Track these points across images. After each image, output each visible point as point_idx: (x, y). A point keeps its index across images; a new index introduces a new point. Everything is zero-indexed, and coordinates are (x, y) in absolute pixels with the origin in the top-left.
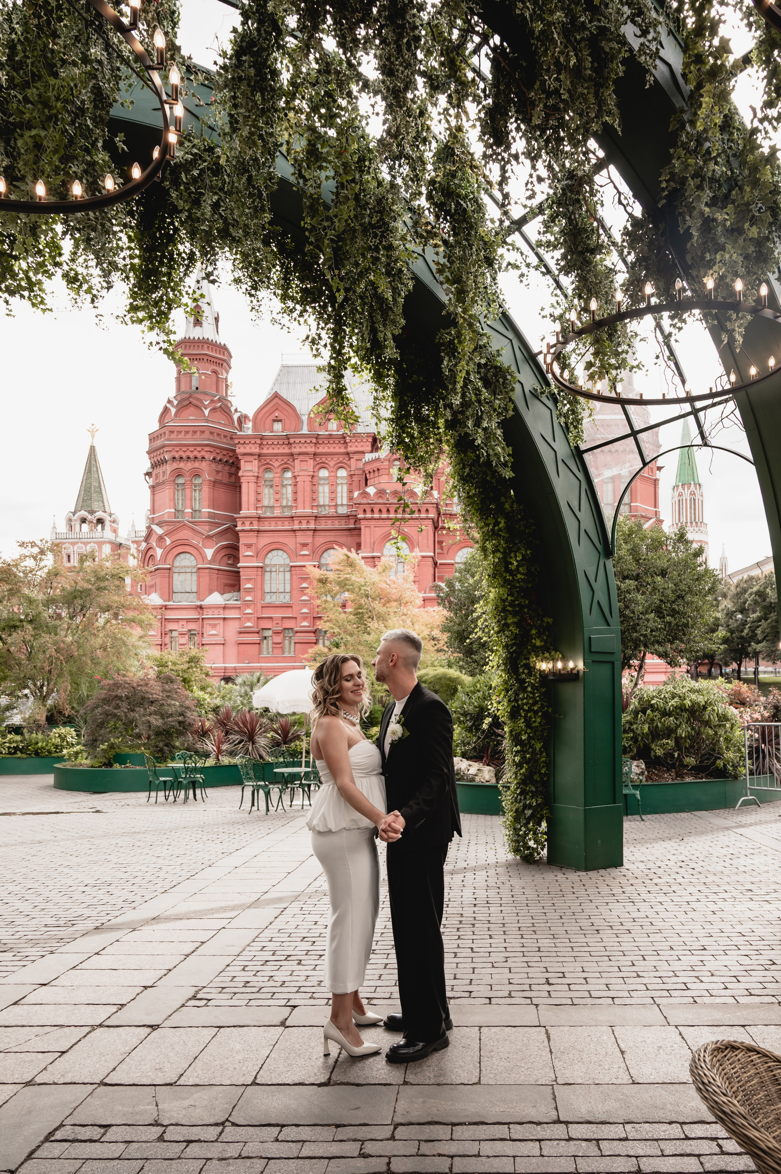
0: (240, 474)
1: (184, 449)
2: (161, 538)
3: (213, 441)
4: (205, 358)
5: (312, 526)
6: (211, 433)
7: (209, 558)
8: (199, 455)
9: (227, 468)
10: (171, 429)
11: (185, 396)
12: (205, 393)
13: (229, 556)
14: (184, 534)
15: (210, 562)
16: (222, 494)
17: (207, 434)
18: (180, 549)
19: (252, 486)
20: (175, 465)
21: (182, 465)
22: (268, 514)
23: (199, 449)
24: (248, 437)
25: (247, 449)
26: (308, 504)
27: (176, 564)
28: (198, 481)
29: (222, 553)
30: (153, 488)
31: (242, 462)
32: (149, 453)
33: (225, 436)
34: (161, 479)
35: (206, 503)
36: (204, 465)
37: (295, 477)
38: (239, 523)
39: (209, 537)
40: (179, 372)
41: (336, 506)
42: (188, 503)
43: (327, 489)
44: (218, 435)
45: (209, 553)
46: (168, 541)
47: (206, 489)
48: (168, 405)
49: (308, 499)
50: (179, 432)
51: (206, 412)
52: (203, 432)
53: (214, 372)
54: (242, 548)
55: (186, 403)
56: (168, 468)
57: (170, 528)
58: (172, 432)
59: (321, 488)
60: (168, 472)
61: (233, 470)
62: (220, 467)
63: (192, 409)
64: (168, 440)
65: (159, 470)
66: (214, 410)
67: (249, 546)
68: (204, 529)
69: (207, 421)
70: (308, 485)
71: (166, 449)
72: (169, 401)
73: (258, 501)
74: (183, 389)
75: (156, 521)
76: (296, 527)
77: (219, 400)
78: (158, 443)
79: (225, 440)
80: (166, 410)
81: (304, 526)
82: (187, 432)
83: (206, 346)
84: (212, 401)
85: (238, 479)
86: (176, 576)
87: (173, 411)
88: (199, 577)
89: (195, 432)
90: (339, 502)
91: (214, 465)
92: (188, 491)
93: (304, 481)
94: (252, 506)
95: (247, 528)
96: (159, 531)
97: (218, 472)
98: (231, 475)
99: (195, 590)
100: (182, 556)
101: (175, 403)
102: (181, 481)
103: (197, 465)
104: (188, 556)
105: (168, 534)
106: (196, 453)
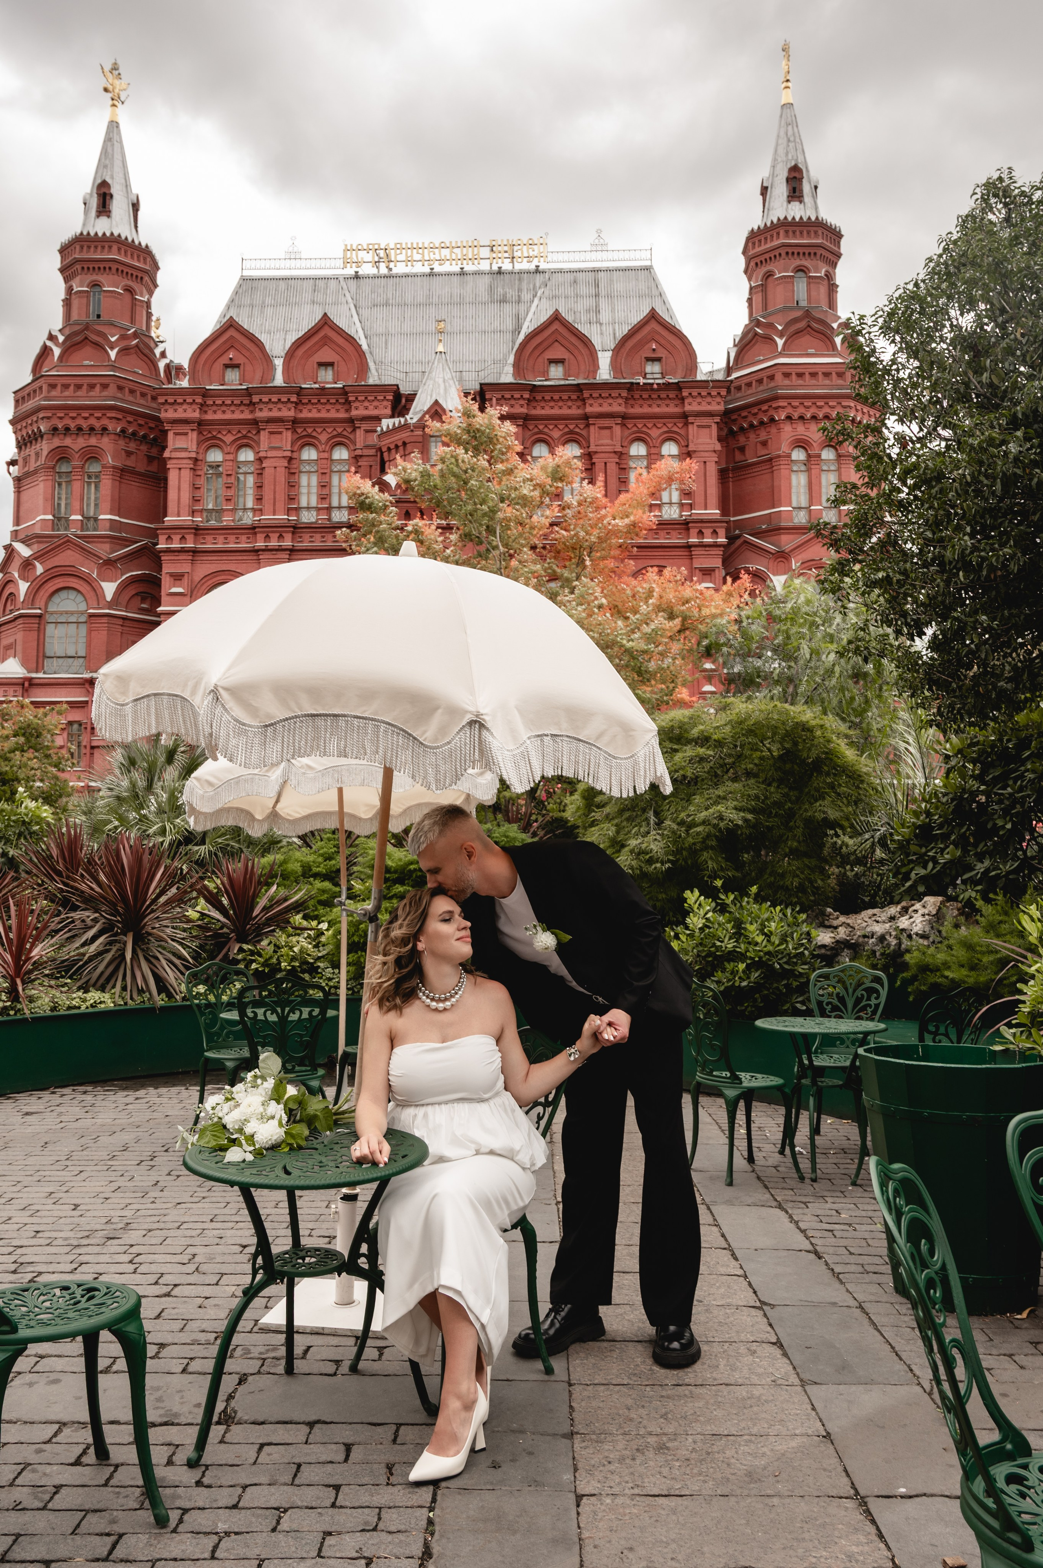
0: (166, 454)
1: (73, 414)
2: (27, 564)
3: (123, 400)
4: (114, 267)
5: (287, 543)
6: (120, 388)
7: (109, 598)
8: (97, 425)
9: (144, 447)
10: (52, 381)
11: (77, 328)
12: (112, 324)
13: (143, 596)
14: (67, 558)
15: (110, 605)
16: (136, 491)
17: (112, 390)
18: (59, 583)
19: (186, 474)
20: (57, 442)
21: (68, 441)
22: (213, 523)
23: (98, 414)
24: (181, 391)
25: (180, 414)
26: (280, 505)
27: (52, 608)
28: (94, 468)
29: (131, 591)
30: (18, 481)
31: (170, 435)
32: (13, 422)
33: (143, 395)
34: (32, 466)
35: (107, 505)
36: (105, 443)
37: (260, 460)
38: (162, 538)
39: (109, 563)
40: (69, 290)
41: (329, 509)
42: (76, 505)
43: (314, 480)
44: (132, 392)
45: (109, 589)
46: (40, 569)
47: (107, 483)
48: (49, 343)
49: (281, 497)
50: (66, 387)
51: (113, 354)
52: (105, 386)
53: (129, 290)
54: (166, 581)
55: (79, 338)
56: (45, 447)
57: (43, 546)
58: (53, 386)
59: (304, 480)
60: (45, 453)
61: (154, 452)
62: (132, 446)
63: (88, 350)
64: (46, 398)
65: (30, 451)
66: (124, 351)
67: (177, 577)
68: (103, 550)
69: (113, 367)
70: (282, 474)
71: (41, 415)
72: (51, 337)
73: (196, 500)
74: (75, 316)
75: (22, 536)
76: (260, 544)
77: (135, 335)
78: (30, 405)
79: (142, 402)
80: (45, 351)
81: (274, 543)
82: (79, 387)
83: (115, 247)
84: (123, 337)
85: (162, 464)
86: (50, 629)
87: (57, 351)
88: (90, 631)
89: (92, 387)
90: (335, 503)
91: (122, 442)
92: (77, 485)
93: (276, 470)
94: (185, 509)
95: (175, 545)
96: (25, 551)
97: (129, 454)
98: (150, 459)
99: (82, 653)
100: (63, 594)
101: (61, 338)
102: (64, 468)
103: (93, 441)
104: (72, 594)
105: (39, 556)
106: (92, 421)
